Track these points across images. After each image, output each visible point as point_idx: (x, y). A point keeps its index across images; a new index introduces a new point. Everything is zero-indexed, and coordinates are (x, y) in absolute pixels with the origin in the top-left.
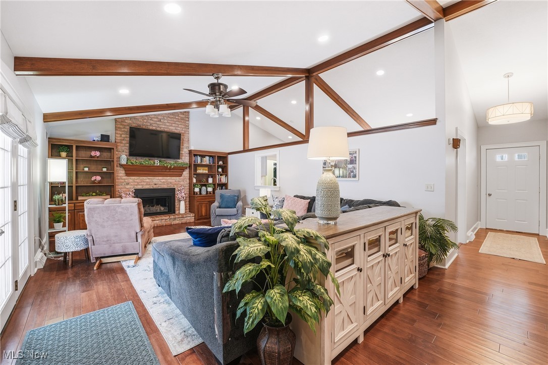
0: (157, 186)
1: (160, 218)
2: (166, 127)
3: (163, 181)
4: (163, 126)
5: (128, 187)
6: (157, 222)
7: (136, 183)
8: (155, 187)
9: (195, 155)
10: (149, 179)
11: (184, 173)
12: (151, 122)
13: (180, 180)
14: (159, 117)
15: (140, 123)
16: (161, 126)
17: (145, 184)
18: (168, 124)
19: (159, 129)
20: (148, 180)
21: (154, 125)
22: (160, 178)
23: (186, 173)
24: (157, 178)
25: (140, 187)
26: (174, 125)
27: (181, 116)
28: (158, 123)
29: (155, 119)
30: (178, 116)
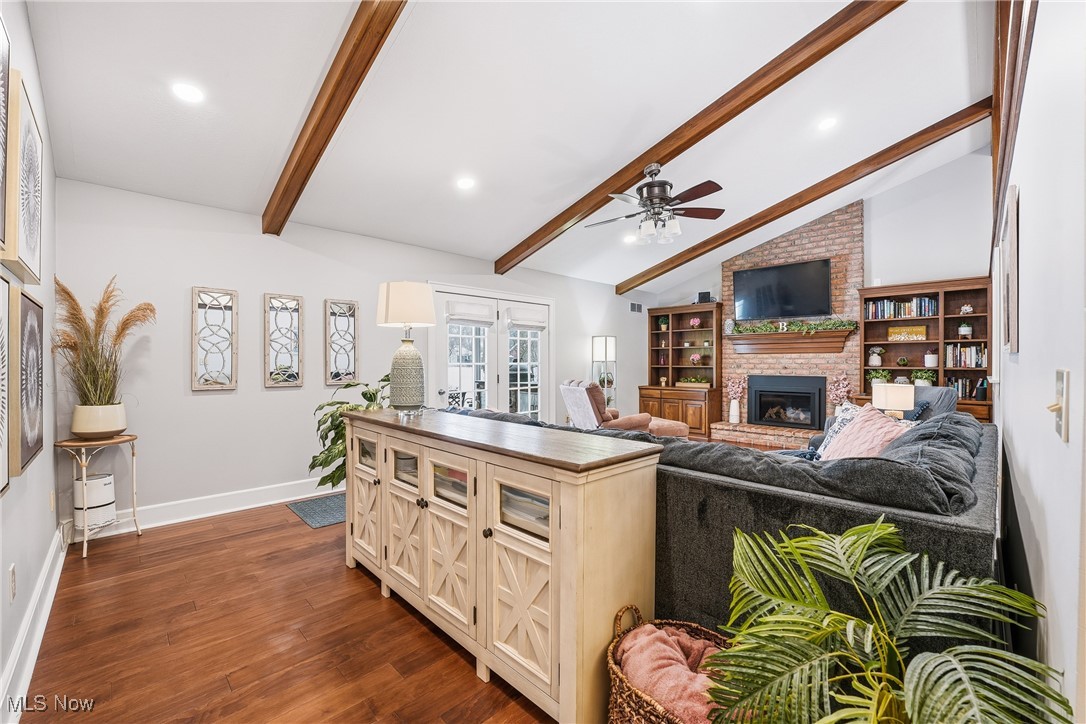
0: (789, 371)
1: (777, 432)
2: (805, 252)
3: (799, 361)
4: (800, 253)
5: (739, 371)
6: (771, 438)
7: (752, 366)
8: (784, 373)
9: (875, 300)
10: (773, 358)
11: (849, 344)
12: (777, 251)
13: (839, 361)
14: (792, 238)
15: (757, 260)
16: (795, 254)
17: (766, 366)
18: (810, 245)
19: (791, 261)
20: (770, 361)
21: (781, 256)
22: (794, 355)
23: (855, 344)
24: (789, 356)
25: (756, 372)
26: (823, 243)
27: (841, 217)
28: (789, 249)
29: (784, 244)
30: (834, 221)
